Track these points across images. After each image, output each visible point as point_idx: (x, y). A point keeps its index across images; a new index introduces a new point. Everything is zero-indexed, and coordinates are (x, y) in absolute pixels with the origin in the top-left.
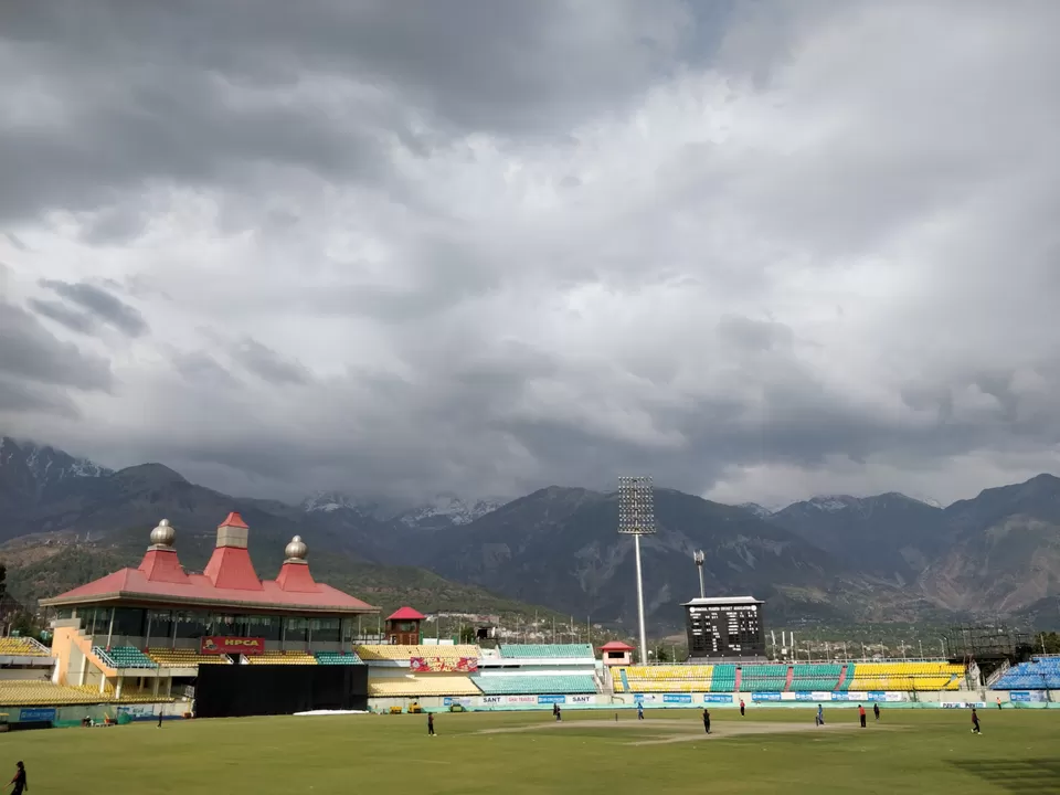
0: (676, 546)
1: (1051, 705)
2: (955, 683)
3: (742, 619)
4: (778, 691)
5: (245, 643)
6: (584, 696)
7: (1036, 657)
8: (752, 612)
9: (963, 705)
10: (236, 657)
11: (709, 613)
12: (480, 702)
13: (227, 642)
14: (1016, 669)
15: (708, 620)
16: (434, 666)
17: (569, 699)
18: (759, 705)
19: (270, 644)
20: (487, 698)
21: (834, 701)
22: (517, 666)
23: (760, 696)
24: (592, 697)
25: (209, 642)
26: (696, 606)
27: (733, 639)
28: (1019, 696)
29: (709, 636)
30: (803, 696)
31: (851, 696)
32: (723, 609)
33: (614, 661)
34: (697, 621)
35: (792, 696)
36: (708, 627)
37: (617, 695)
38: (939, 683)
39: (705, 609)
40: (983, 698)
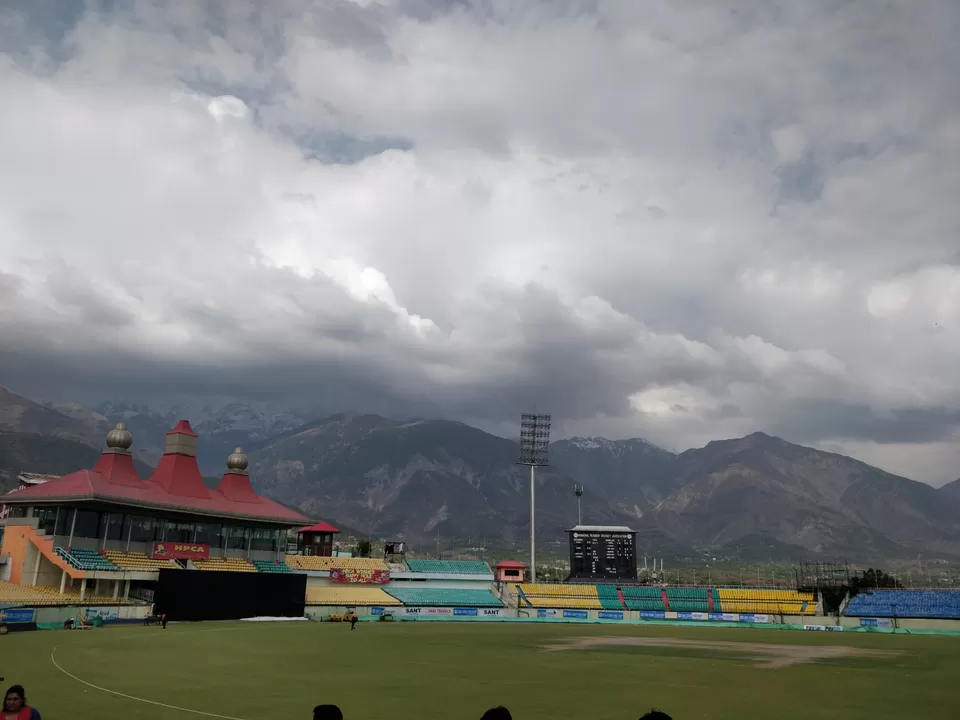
0: (457, 472)
1: (897, 631)
2: (810, 609)
3: (619, 546)
4: (662, 611)
5: (193, 549)
6: (494, 609)
7: (870, 590)
8: (628, 540)
9: (823, 628)
10: (184, 562)
11: (591, 539)
12: (402, 613)
13: (177, 548)
14: (856, 600)
15: (589, 545)
16: (351, 576)
17: (481, 612)
18: (648, 623)
19: (214, 551)
20: (410, 609)
21: (711, 620)
22: (424, 580)
23: (646, 615)
24: (501, 611)
25: (161, 547)
26: (579, 532)
27: (610, 563)
28: (868, 622)
29: (590, 559)
30: (684, 616)
31: (725, 616)
32: (603, 536)
33: (510, 578)
34: (579, 545)
35: (674, 615)
36: (589, 551)
37: (522, 610)
38: (797, 608)
39: (587, 536)
40: (838, 623)
